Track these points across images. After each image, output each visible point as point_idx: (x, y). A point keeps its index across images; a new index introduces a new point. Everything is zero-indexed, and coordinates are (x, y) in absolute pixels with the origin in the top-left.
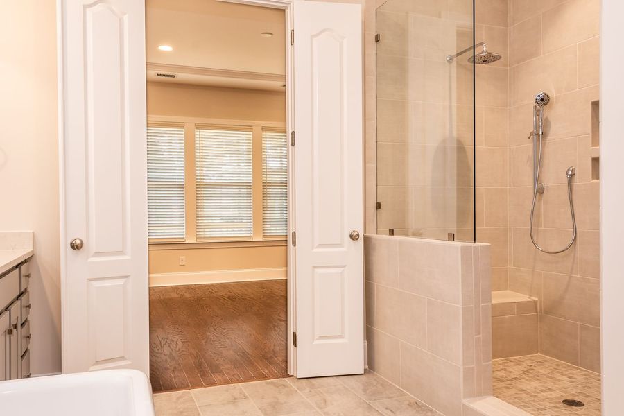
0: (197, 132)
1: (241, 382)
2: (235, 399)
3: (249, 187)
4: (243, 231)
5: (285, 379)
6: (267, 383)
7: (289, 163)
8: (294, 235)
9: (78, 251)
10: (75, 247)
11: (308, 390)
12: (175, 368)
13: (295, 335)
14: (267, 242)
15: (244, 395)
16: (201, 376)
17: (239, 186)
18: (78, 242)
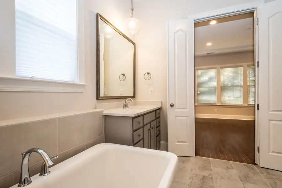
0: (221, 70)
1: (232, 161)
2: (228, 168)
3: (241, 86)
4: (239, 102)
5: (254, 165)
6: (244, 165)
7: (256, 78)
8: (258, 105)
9: (172, 107)
10: (172, 106)
11: (265, 174)
12: (207, 148)
13: (258, 148)
14: (249, 106)
15: (232, 167)
16: (216, 154)
17: (238, 86)
18: (172, 104)
